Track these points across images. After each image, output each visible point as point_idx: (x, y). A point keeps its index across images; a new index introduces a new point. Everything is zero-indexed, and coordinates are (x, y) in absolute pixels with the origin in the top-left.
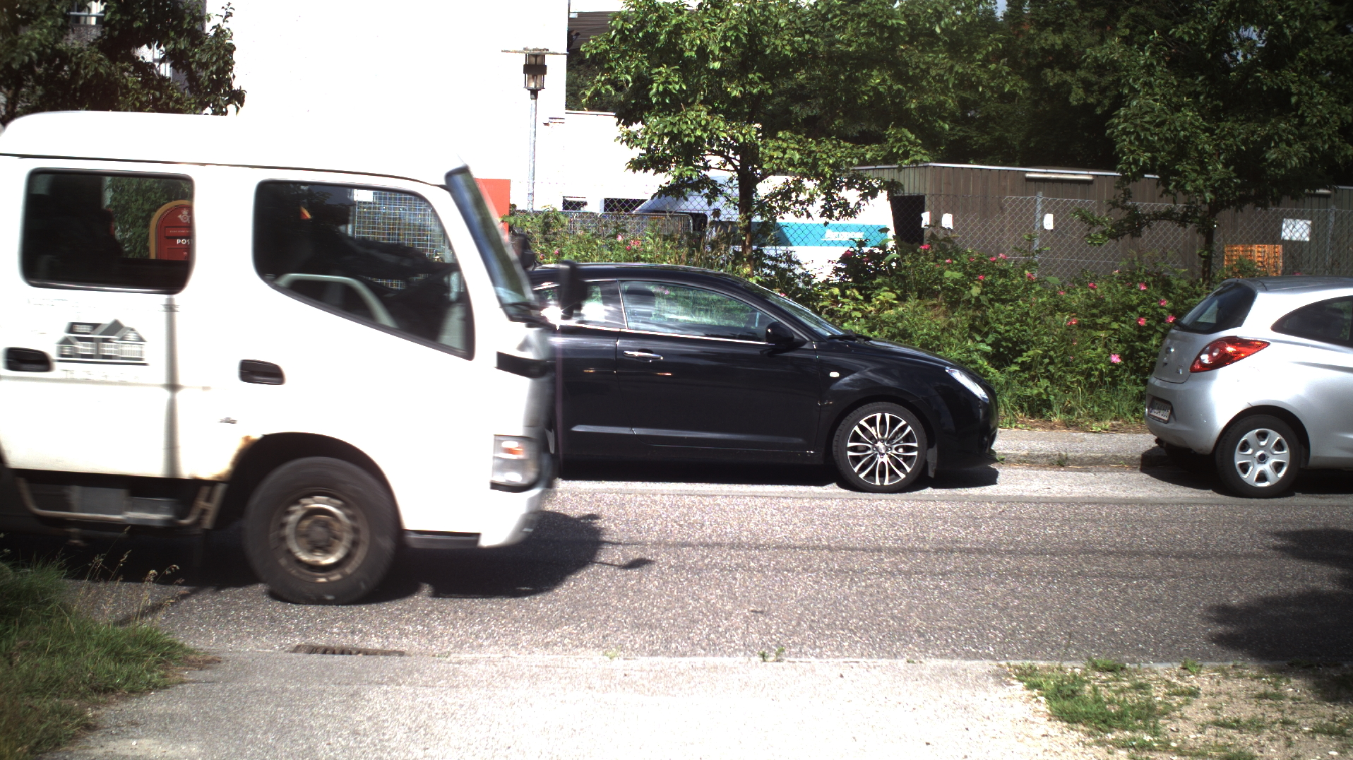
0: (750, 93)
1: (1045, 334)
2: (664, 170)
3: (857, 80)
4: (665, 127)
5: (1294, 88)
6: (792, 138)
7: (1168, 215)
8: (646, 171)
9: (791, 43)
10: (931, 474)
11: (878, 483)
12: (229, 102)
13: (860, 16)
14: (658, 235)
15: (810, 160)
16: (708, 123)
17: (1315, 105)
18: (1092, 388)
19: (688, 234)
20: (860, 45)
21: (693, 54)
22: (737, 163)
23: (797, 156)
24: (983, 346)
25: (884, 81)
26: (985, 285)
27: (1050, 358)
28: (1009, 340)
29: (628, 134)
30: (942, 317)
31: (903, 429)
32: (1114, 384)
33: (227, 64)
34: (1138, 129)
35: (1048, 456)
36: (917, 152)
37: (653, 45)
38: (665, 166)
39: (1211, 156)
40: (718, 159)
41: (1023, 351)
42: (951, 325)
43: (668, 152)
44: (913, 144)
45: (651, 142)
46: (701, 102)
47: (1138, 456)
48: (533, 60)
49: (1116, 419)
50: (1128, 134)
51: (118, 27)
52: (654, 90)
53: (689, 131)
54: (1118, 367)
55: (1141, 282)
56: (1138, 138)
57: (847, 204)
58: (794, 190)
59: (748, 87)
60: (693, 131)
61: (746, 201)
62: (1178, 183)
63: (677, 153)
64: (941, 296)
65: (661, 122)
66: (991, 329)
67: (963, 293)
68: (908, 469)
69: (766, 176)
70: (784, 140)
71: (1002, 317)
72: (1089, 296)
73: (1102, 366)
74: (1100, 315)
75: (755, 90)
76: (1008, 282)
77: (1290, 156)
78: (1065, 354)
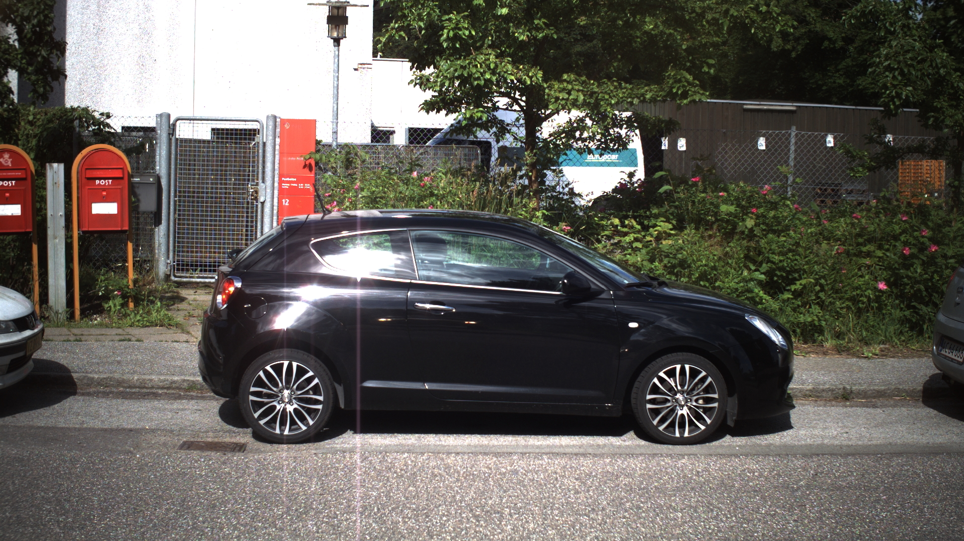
0: (535, 38)
1: (816, 263)
2: (456, 111)
4: (456, 70)
6: (576, 80)
10: (730, 423)
11: (678, 435)
14: (449, 171)
15: (592, 101)
16: (496, 66)
18: (859, 313)
21: (482, 2)
22: (523, 104)
23: (581, 97)
24: (757, 275)
26: (758, 217)
27: (821, 286)
28: (782, 269)
29: (421, 78)
30: (718, 248)
31: (703, 380)
32: (880, 309)
34: (901, 65)
36: (695, 93)
38: (456, 106)
40: (506, 100)
41: (795, 279)
42: (727, 255)
43: (458, 93)
44: (693, 85)
45: (442, 85)
46: (490, 46)
48: (335, 11)
49: (883, 343)
52: (445, 36)
53: (479, 75)
54: (884, 293)
55: (903, 213)
58: (577, 129)
59: (534, 32)
60: (482, 74)
61: (532, 139)
63: (467, 94)
64: (716, 227)
65: (451, 66)
66: (765, 258)
67: (737, 225)
68: (708, 421)
69: (551, 115)
70: (569, 82)
71: (775, 247)
72: (853, 224)
73: (869, 292)
74: (865, 244)
75: (541, 35)
76: (778, 214)
78: (835, 281)
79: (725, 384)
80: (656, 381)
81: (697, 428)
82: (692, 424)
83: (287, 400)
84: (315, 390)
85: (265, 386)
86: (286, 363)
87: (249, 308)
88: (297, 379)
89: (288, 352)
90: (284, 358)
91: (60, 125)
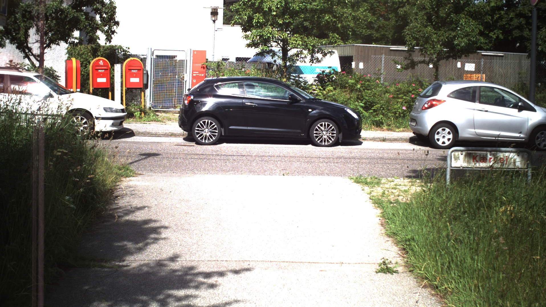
0: (286, 22)
1: (382, 100)
3: (320, 18)
6: (299, 37)
7: (424, 62)
8: (251, 47)
9: (298, 6)
10: (340, 141)
11: (323, 144)
12: (114, 25)
14: (256, 68)
15: (305, 44)
16: (272, 32)
17: (470, 25)
18: (397, 118)
19: (266, 68)
20: (321, 6)
21: (267, 9)
22: (281, 45)
23: (301, 43)
24: (361, 104)
25: (330, 18)
26: (362, 84)
27: (383, 108)
28: (370, 102)
29: (246, 35)
30: (348, 95)
31: (331, 127)
32: (404, 116)
33: (114, 13)
34: (412, 33)
35: (380, 138)
36: (339, 42)
37: (254, 7)
38: (258, 46)
39: (436, 43)
40: (276, 44)
41: (374, 105)
42: (351, 97)
43: (259, 41)
44: (338, 39)
45: (253, 38)
46: (270, 25)
47: (409, 138)
48: (214, 10)
49: (404, 128)
50: (409, 35)
52: (254, 21)
54: (405, 111)
55: (413, 84)
56: (412, 36)
57: (318, 59)
58: (300, 54)
59: (285, 20)
60: (267, 34)
61: (285, 57)
62: (425, 51)
63: (261, 42)
64: (348, 88)
65: (256, 31)
66: (364, 98)
67: (355, 87)
68: (333, 140)
69: (291, 49)
70: (296, 37)
71: (367, 95)
72: (396, 88)
73: (400, 110)
74: (400, 94)
75: (287, 21)
76: (369, 83)
77: (461, 42)
78: (388, 106)
79: (338, 129)
80: (317, 127)
81: (329, 142)
82: (328, 141)
83: (207, 132)
84: (215, 129)
85: (200, 128)
86: (207, 121)
87: (195, 105)
88: (210, 126)
89: (207, 117)
90: (206, 119)
91: (110, 52)
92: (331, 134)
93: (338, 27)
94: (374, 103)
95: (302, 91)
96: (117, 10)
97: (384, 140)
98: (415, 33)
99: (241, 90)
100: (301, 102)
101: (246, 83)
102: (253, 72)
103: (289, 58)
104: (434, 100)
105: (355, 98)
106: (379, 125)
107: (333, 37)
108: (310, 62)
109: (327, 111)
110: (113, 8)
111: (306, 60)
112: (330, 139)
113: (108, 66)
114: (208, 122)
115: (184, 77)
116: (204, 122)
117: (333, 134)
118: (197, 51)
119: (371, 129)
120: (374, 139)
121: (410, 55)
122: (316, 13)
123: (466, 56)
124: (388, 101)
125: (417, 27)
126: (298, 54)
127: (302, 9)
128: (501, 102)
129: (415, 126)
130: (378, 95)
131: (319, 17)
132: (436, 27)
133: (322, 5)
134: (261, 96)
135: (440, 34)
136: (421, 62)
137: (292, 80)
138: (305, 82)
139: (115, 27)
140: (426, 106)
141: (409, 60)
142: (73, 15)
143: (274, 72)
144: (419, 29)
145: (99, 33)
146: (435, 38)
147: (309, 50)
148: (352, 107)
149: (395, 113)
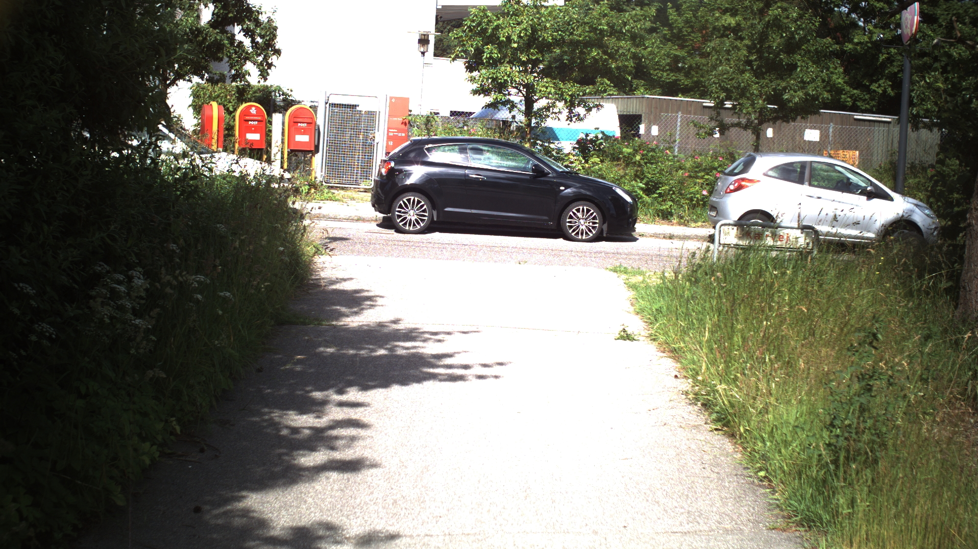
0: (532, 59)
1: (672, 179)
2: (488, 95)
3: (584, 53)
4: (490, 74)
5: (799, 64)
6: (551, 81)
7: (738, 125)
8: (479, 95)
9: (552, 35)
10: (605, 235)
11: (580, 237)
12: (274, 54)
13: (585, 23)
14: (484, 127)
15: (560, 92)
16: (510, 73)
17: (809, 73)
18: (693, 207)
19: (499, 128)
20: (586, 36)
21: (504, 39)
22: (524, 93)
23: (553, 90)
24: (641, 185)
25: (598, 54)
26: (643, 155)
27: (673, 191)
28: (654, 182)
29: (471, 77)
30: (621, 170)
31: (592, 214)
32: (703, 204)
33: (274, 36)
34: (720, 81)
35: (665, 234)
36: (610, 90)
37: (485, 34)
38: (489, 93)
39: (757, 96)
40: (516, 91)
41: (660, 187)
42: (626, 174)
43: (490, 86)
44: (610, 86)
45: (483, 81)
46: (508, 63)
48: (423, 37)
49: (704, 222)
50: (715, 83)
51: (221, 16)
52: (485, 57)
53: (501, 77)
54: (706, 197)
55: (720, 157)
56: (720, 85)
57: (579, 115)
58: (551, 107)
59: (530, 56)
60: (503, 77)
61: (529, 112)
62: (740, 109)
63: (495, 87)
64: (622, 160)
65: (488, 72)
66: (645, 176)
67: (632, 159)
68: (594, 232)
69: (538, 99)
70: (546, 82)
71: (650, 171)
72: (695, 162)
73: (698, 196)
74: (699, 172)
75: (534, 58)
76: (654, 154)
77: (795, 97)
78: (680, 189)
79: (601, 217)
80: (571, 213)
81: (589, 235)
82: (586, 233)
83: (412, 215)
84: (424, 211)
85: (403, 208)
86: (412, 198)
87: (397, 175)
88: (417, 206)
89: (414, 193)
90: (412, 196)
91: (263, 95)
92: (591, 224)
93: (611, 68)
94: (660, 183)
95: (553, 161)
96: (278, 32)
97: (671, 237)
98: (725, 82)
99: (463, 156)
100: (550, 175)
101: (470, 146)
102: (479, 131)
103: (535, 112)
104: (743, 180)
105: (631, 175)
106: (667, 217)
107: (603, 84)
108: (567, 120)
109: (589, 190)
110: (273, 29)
111: (560, 116)
112: (590, 231)
113: (263, 116)
114: (414, 200)
115: (374, 137)
116: (409, 200)
117: (594, 223)
118: (396, 98)
119: (654, 221)
120: (655, 236)
121: (718, 114)
122: (577, 46)
123: (802, 118)
124: (681, 182)
125: (728, 72)
126: (549, 107)
127: (556, 40)
128: (845, 186)
129: (715, 217)
130: (667, 172)
131: (581, 53)
132: (758, 74)
133: (587, 34)
134: (492, 166)
135: (763, 84)
136: (733, 125)
137: (538, 147)
138: (559, 150)
139: (274, 57)
140: (732, 187)
141: (716, 121)
142: (215, 37)
143: (512, 132)
144: (731, 76)
145: (249, 66)
146: (755, 89)
147: (566, 102)
148: (626, 188)
149: (691, 200)
